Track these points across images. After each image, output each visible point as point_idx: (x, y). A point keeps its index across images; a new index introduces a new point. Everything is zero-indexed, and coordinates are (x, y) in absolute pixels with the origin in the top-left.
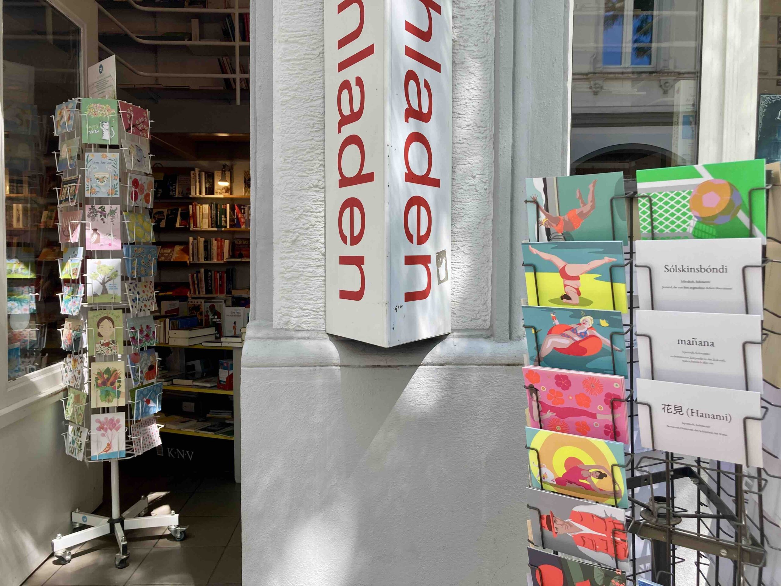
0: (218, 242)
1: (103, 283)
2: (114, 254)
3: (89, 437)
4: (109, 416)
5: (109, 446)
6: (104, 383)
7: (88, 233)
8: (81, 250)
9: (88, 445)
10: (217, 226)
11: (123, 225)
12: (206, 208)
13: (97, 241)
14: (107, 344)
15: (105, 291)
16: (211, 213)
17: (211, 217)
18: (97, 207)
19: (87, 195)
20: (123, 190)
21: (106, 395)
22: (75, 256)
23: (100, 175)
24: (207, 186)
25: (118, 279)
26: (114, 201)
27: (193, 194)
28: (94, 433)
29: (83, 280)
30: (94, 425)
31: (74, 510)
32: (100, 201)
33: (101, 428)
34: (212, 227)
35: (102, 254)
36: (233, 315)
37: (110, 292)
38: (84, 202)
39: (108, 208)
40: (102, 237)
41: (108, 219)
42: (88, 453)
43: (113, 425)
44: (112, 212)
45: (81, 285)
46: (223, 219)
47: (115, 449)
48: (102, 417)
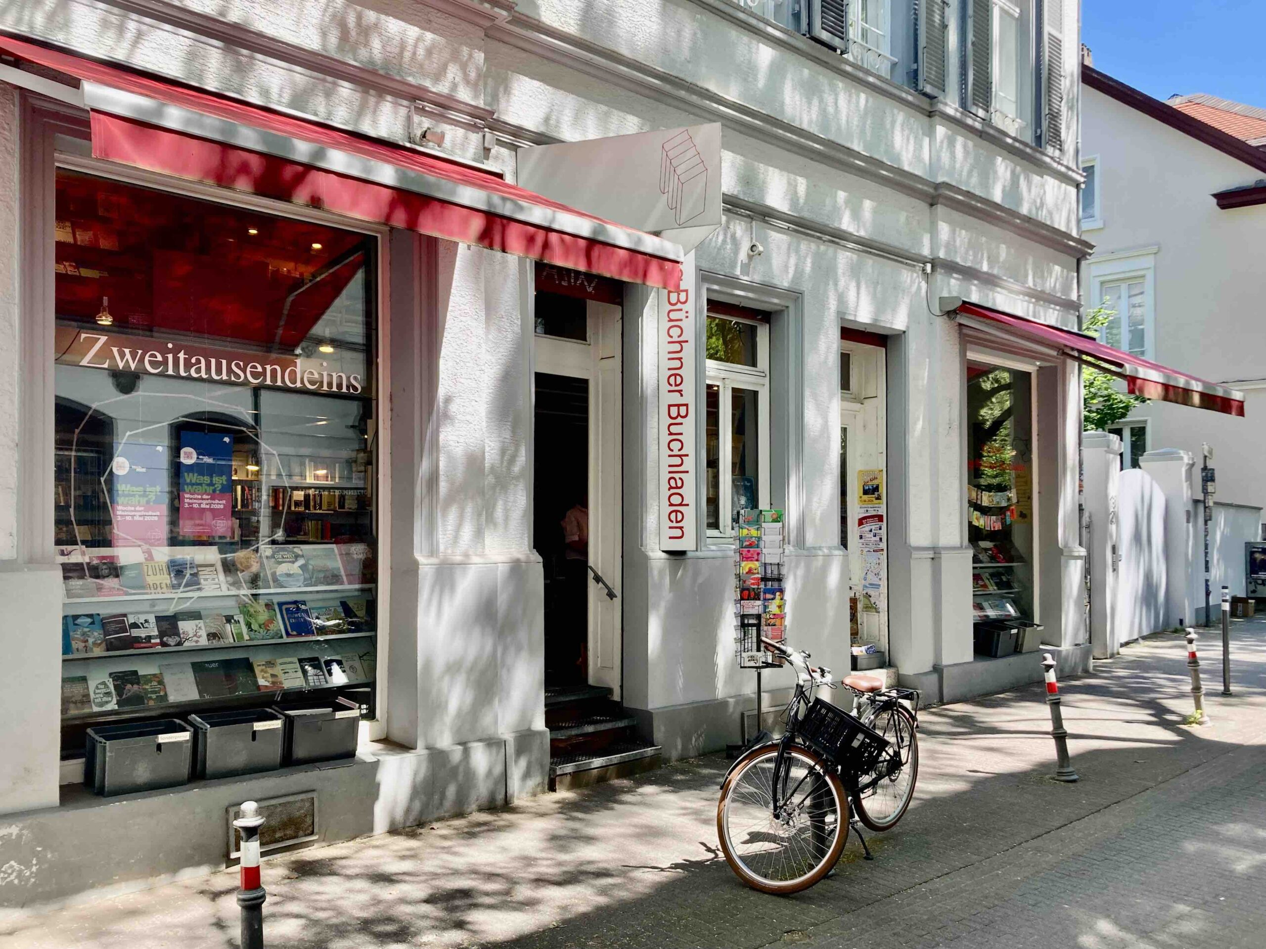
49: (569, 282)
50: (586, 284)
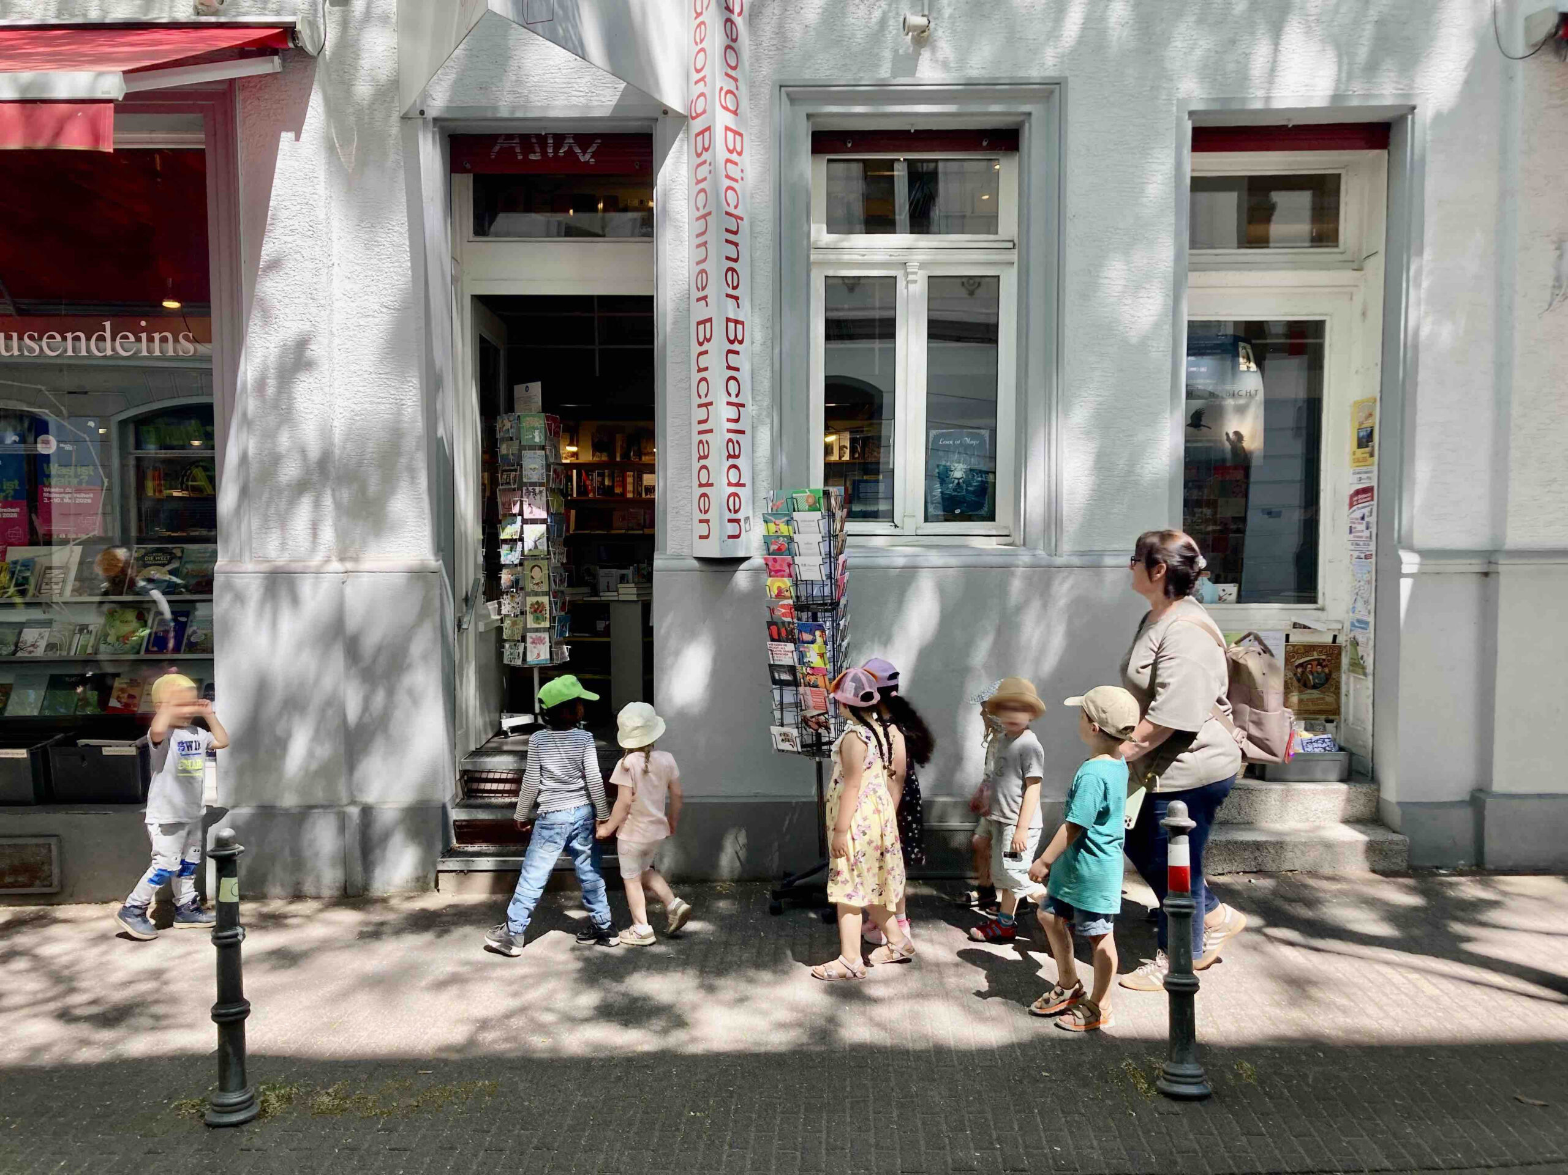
1: (535, 542)
2: (543, 521)
3: (525, 648)
4: (538, 634)
5: (539, 655)
6: (535, 611)
7: (525, 507)
8: (519, 518)
9: (525, 654)
11: (547, 501)
13: (531, 512)
14: (537, 584)
15: (536, 547)
18: (530, 489)
19: (525, 480)
20: (548, 476)
21: (537, 620)
22: (515, 523)
23: (532, 466)
25: (545, 539)
26: (541, 485)
28: (528, 645)
29: (521, 539)
30: (529, 640)
31: (502, 711)
32: (534, 484)
33: (533, 643)
35: (534, 521)
36: (606, 576)
37: (540, 547)
38: (521, 485)
39: (537, 489)
40: (534, 509)
41: (538, 497)
42: (524, 659)
43: (540, 641)
44: (541, 492)
45: (519, 544)
47: (542, 657)
48: (534, 635)
49: (544, 153)
50: (577, 150)
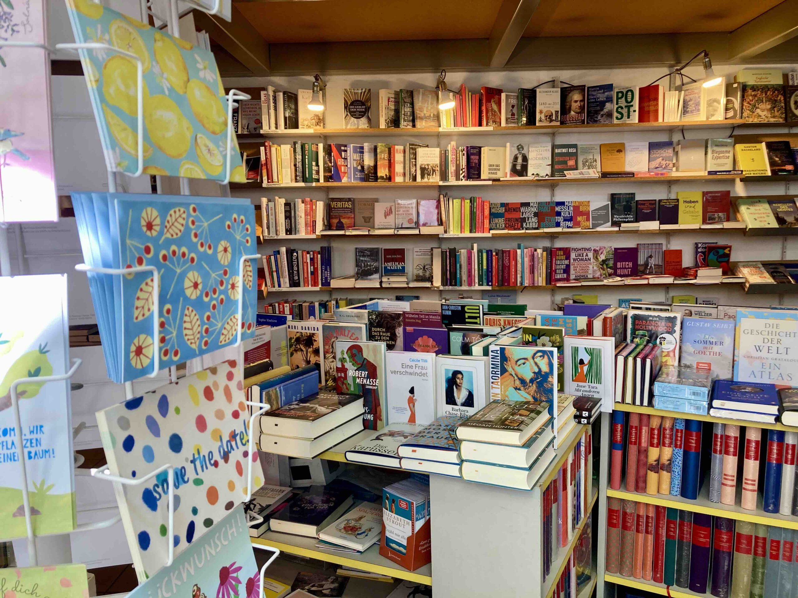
0: (305, 205)
10: (304, 180)
12: (286, 150)
16: (295, 159)
17: (295, 165)
24: (287, 115)
27: (265, 129)
34: (296, 181)
46: (315, 168)
